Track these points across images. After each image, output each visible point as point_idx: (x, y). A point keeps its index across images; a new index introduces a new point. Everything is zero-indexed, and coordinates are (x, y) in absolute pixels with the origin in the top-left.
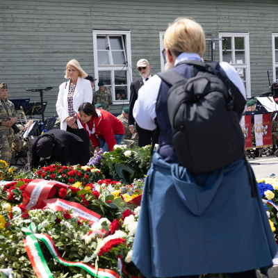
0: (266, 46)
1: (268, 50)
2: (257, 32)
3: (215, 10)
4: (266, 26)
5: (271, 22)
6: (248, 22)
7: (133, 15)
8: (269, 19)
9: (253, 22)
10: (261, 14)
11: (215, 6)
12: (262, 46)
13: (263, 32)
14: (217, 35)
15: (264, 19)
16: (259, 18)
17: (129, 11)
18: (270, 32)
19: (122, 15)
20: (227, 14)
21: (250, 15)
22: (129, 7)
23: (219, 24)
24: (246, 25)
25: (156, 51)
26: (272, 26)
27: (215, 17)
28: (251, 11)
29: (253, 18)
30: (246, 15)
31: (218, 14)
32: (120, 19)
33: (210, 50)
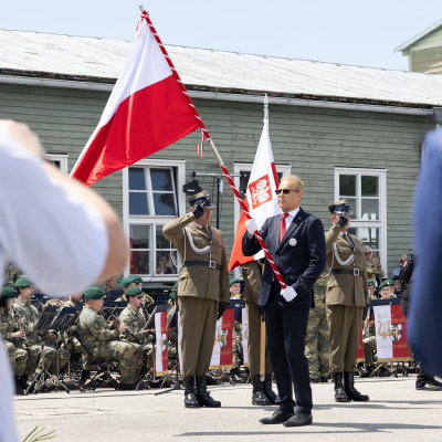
0: (323, 190)
1: (326, 197)
2: (307, 165)
3: (229, 124)
4: (323, 154)
5: (332, 148)
6: (290, 146)
7: (74, 128)
8: (329, 142)
9: (299, 146)
10: (314, 133)
11: (228, 117)
12: (315, 189)
13: (317, 166)
14: (232, 167)
15: (320, 142)
16: (311, 141)
17: (67, 120)
18: (330, 166)
19: (54, 127)
20: (251, 132)
21: (293, 134)
22: (66, 114)
23: (234, 149)
24: (285, 152)
25: (116, 192)
26: (335, 155)
27: (227, 136)
28: (294, 128)
29: (300, 140)
30: (287, 134)
31: (234, 130)
32: (49, 134)
33: (216, 192)
